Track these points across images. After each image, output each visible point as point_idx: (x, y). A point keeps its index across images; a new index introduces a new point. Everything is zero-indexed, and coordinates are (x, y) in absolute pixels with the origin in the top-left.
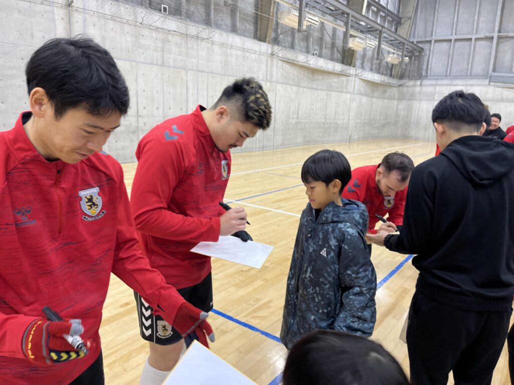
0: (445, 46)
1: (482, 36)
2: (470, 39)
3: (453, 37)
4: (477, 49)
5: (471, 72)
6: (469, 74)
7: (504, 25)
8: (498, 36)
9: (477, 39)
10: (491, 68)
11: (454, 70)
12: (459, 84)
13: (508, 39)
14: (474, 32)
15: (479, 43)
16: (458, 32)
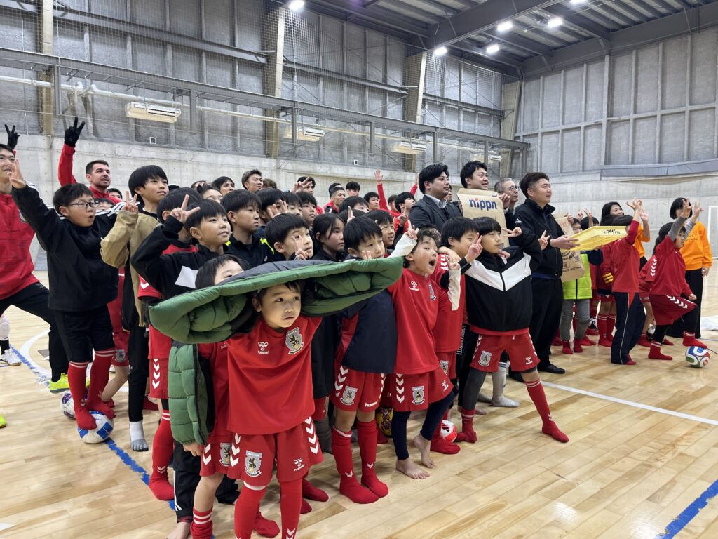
0: (553, 138)
1: (591, 123)
2: (579, 128)
3: (561, 127)
4: (589, 139)
5: (583, 167)
6: (581, 169)
7: (616, 107)
8: (608, 121)
9: (586, 127)
10: (603, 160)
11: (566, 165)
13: (621, 123)
14: (583, 119)
15: (589, 131)
16: (566, 122)
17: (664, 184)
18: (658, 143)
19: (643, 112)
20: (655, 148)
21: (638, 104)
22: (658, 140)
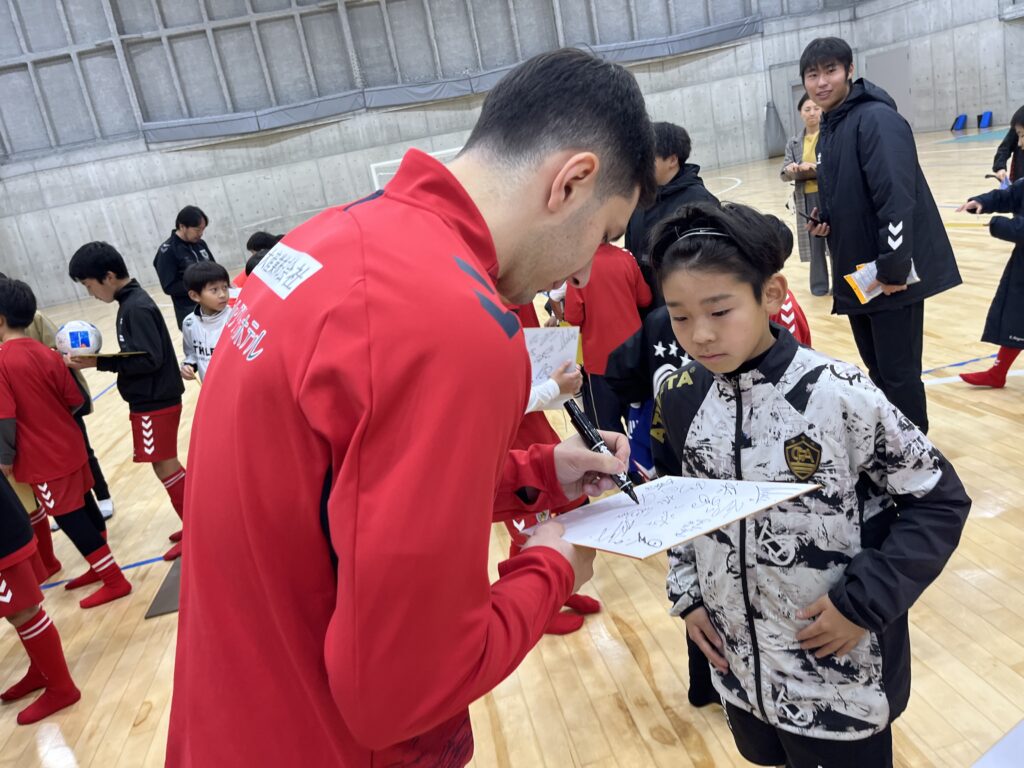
0: (18, 78)
1: (89, 46)
2: (68, 57)
3: (28, 57)
4: (92, 76)
5: (101, 130)
6: (98, 134)
7: (126, 16)
8: (122, 41)
9: (81, 55)
10: (137, 113)
11: (65, 130)
12: (86, 160)
13: (146, 45)
14: (69, 39)
15: (89, 63)
16: (33, 46)
17: (256, 146)
18: (222, 78)
19: (178, 25)
20: (221, 88)
21: (165, 10)
22: (220, 72)
